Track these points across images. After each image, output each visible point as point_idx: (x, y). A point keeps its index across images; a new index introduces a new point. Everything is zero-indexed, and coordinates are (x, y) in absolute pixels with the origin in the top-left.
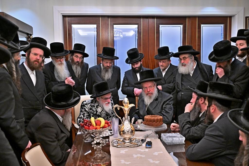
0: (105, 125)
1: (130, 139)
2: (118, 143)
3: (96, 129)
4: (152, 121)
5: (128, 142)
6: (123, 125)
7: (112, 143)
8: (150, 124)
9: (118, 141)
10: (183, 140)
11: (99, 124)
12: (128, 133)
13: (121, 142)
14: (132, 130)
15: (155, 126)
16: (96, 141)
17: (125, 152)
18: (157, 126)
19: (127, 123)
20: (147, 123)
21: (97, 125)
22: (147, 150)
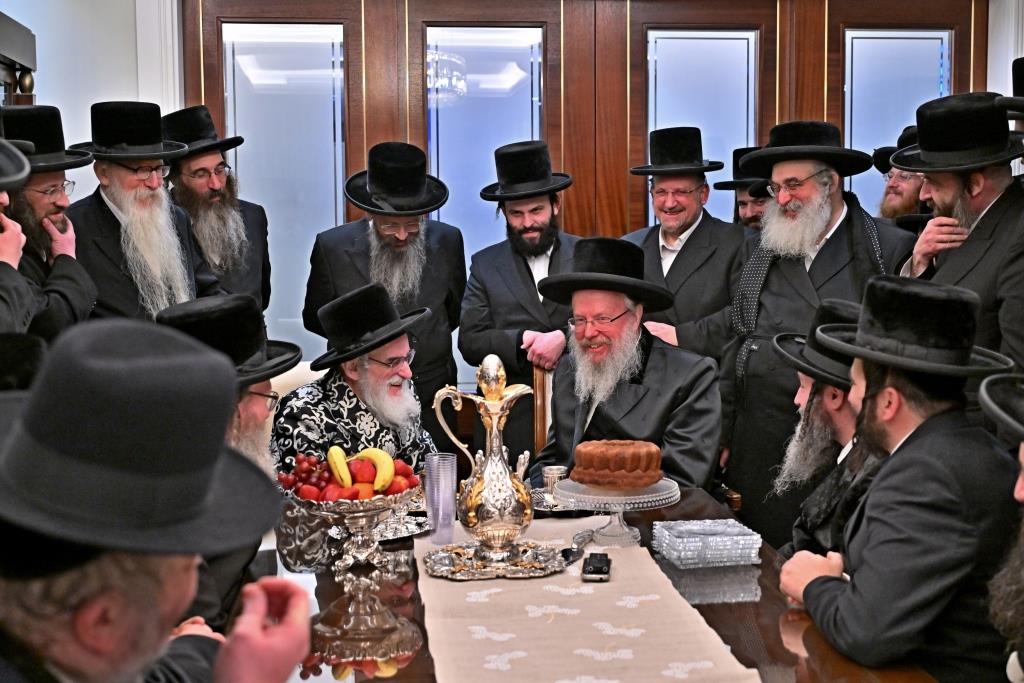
0: (392, 483)
1: (509, 545)
2: (452, 563)
3: (352, 500)
4: (612, 465)
5: (503, 560)
6: (479, 479)
7: (426, 562)
8: (600, 480)
9: (454, 555)
10: (751, 548)
11: (367, 476)
12: (501, 516)
13: (471, 559)
14: (518, 501)
15: (626, 485)
16: (354, 557)
17: (489, 596)
18: (634, 488)
19: (498, 473)
20: (590, 475)
21: (359, 479)
22: (589, 588)
